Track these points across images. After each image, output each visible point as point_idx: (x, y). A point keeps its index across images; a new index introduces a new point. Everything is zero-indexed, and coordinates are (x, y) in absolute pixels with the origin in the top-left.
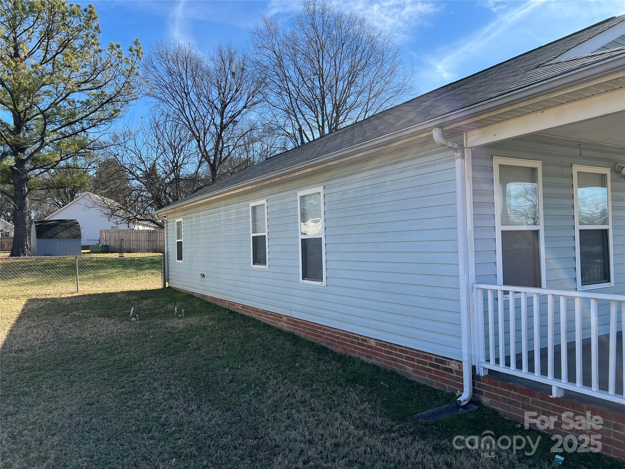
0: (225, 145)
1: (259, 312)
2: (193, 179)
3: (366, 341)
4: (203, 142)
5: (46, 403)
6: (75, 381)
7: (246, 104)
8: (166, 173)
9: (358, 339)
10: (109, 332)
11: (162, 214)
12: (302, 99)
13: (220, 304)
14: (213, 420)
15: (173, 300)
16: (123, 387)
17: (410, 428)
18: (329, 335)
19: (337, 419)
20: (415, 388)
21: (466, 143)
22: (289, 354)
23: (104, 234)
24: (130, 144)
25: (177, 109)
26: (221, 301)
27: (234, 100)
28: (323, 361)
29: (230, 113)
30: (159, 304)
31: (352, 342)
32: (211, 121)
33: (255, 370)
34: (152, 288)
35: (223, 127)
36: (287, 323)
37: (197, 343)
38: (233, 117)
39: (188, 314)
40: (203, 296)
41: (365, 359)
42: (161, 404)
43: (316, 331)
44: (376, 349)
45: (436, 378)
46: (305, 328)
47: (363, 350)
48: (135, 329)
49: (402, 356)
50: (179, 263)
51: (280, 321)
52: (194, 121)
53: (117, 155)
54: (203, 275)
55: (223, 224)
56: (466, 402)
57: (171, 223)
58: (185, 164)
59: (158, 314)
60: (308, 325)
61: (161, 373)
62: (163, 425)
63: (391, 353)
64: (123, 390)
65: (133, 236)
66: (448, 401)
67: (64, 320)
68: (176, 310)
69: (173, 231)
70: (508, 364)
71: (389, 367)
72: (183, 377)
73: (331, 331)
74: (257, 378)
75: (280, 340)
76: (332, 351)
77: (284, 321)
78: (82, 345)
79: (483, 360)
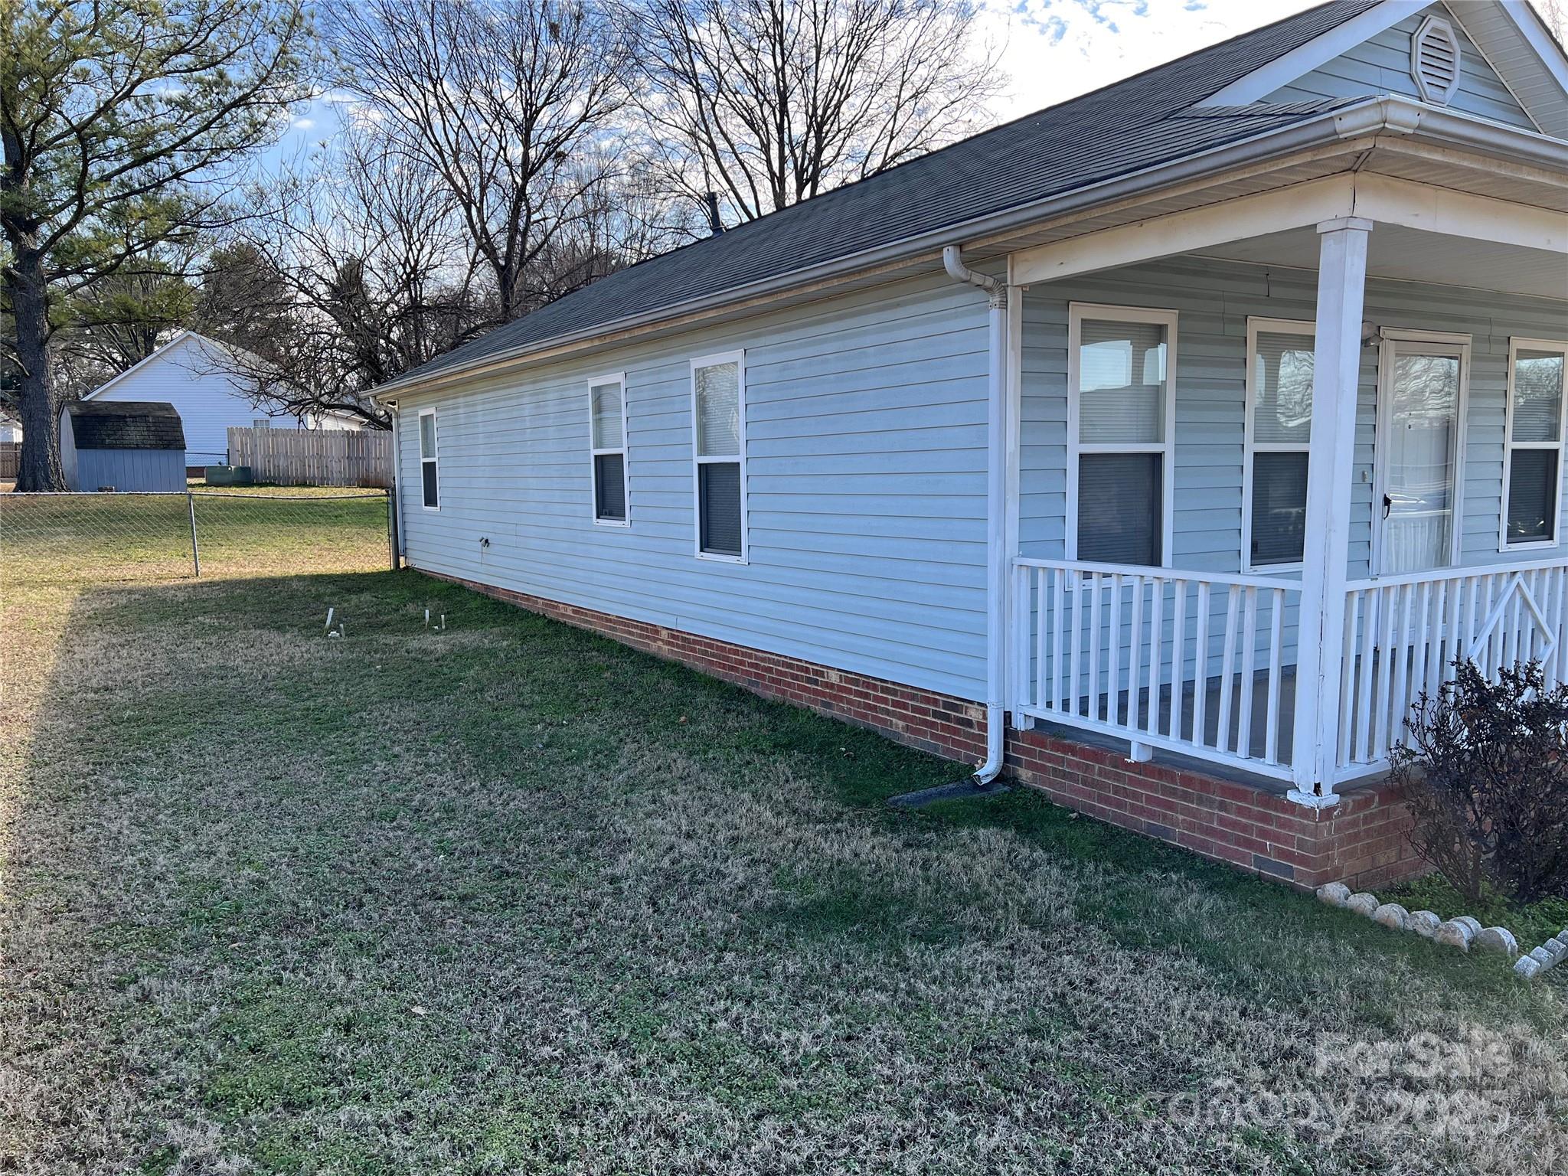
0: (535, 217)
1: (610, 621)
2: (455, 305)
3: (822, 674)
4: (480, 210)
5: (188, 776)
6: (233, 742)
7: (587, 112)
8: (389, 291)
9: (807, 670)
10: (286, 658)
11: (386, 396)
12: (729, 101)
13: (524, 604)
14: (512, 804)
15: (420, 596)
16: (332, 753)
17: (875, 815)
18: (751, 665)
19: (743, 802)
20: (903, 757)
21: (1012, 276)
22: (668, 701)
23: (237, 439)
24: (298, 215)
25: (411, 120)
26: (528, 600)
27: (558, 99)
28: (735, 714)
29: (548, 133)
30: (388, 604)
31: (796, 677)
32: (498, 154)
33: (595, 728)
34: (368, 568)
35: (529, 170)
36: (669, 643)
37: (477, 681)
38: (557, 141)
39: (453, 625)
40: (487, 587)
41: (818, 709)
42: (409, 780)
43: (727, 659)
44: (841, 689)
45: (944, 739)
46: (706, 653)
47: (816, 692)
48: (342, 652)
49: (885, 701)
50: (428, 514)
51: (655, 640)
52: (456, 154)
53: (266, 242)
54: (487, 541)
55: (528, 424)
56: (990, 779)
57: (408, 419)
58: (436, 267)
59: (387, 624)
60: (711, 646)
61: (405, 732)
62: (417, 811)
63: (866, 696)
64: (333, 757)
65: (309, 447)
66: (959, 778)
67: (181, 632)
68: (427, 616)
69: (414, 437)
70: (1084, 712)
71: (861, 724)
72: (450, 737)
73: (757, 658)
74: (600, 742)
75: (653, 676)
76: (757, 698)
77: (662, 640)
78: (233, 681)
79: (1025, 701)
